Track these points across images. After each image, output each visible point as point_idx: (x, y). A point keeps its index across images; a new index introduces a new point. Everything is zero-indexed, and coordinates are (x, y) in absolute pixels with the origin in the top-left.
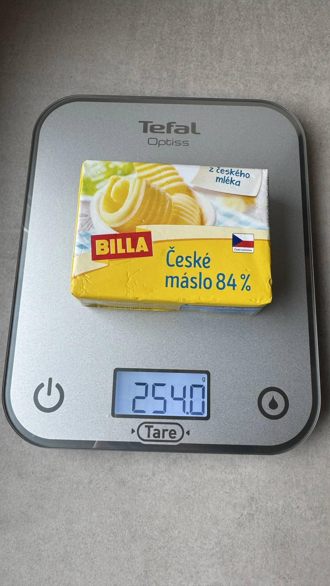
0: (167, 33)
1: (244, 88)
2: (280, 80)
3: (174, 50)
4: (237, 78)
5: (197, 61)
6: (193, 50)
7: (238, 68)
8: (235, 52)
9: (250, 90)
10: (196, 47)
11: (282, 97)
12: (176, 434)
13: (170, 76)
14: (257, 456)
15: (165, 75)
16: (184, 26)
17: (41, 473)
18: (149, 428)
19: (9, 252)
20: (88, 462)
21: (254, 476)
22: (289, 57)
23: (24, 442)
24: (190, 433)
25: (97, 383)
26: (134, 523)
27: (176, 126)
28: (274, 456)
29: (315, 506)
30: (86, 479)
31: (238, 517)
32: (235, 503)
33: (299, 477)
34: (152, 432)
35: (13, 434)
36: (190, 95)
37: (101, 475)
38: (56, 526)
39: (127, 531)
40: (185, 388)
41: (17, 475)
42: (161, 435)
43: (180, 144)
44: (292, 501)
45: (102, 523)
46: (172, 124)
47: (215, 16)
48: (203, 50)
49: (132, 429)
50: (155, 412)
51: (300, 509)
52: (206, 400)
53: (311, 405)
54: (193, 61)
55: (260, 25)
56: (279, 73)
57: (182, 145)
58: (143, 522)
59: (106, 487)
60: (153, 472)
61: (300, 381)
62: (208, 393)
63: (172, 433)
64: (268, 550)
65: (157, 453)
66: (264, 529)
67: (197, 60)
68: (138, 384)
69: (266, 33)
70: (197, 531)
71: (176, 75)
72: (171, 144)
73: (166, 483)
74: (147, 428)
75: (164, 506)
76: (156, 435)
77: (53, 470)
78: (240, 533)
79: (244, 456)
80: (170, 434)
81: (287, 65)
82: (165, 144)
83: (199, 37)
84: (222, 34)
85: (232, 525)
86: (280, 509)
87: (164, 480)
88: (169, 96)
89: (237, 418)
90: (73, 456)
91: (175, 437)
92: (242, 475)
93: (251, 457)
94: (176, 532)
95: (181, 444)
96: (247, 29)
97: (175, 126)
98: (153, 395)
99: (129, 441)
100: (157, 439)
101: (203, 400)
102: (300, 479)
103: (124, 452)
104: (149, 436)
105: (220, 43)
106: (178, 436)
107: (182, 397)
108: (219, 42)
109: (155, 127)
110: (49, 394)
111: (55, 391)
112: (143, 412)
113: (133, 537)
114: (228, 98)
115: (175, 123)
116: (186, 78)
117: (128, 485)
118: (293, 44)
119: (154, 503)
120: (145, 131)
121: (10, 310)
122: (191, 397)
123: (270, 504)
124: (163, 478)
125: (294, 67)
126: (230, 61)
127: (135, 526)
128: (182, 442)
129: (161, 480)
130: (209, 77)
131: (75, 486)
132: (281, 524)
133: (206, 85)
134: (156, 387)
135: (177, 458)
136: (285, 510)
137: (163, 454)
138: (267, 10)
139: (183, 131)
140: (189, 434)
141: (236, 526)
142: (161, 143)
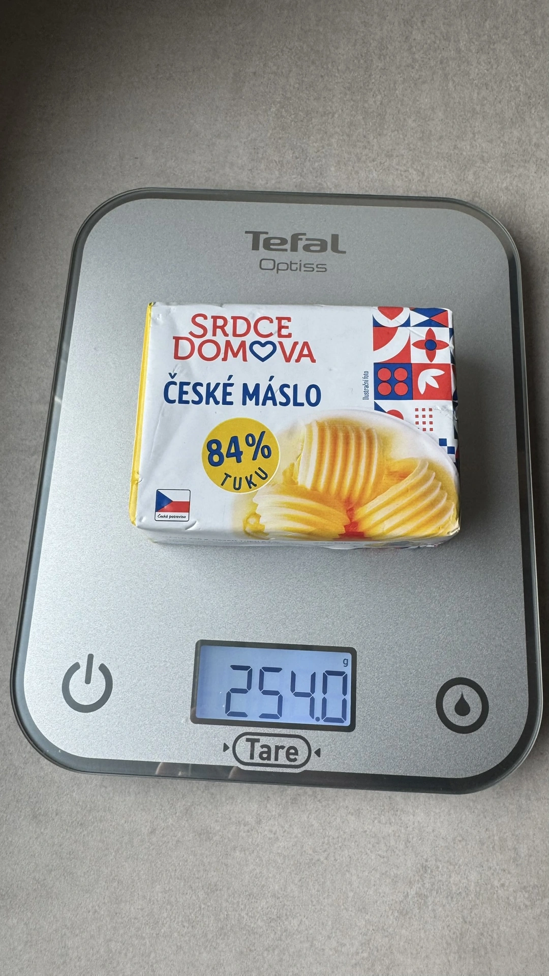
0: (294, 88)
1: (419, 178)
2: (478, 165)
3: (305, 116)
4: (407, 162)
5: (341, 134)
6: (336, 116)
7: (408, 145)
8: (405, 119)
9: (429, 182)
10: (340, 111)
11: (481, 193)
12: (297, 754)
13: (297, 158)
14: (434, 795)
15: (289, 156)
16: (322, 76)
17: (71, 816)
18: (253, 742)
19: (27, 442)
20: (149, 798)
21: (430, 829)
22: (493, 127)
23: (45, 762)
24: (322, 753)
25: (169, 664)
26: (224, 905)
27: (307, 239)
28: (462, 795)
29: (532, 883)
30: (146, 826)
31: (401, 900)
32: (396, 876)
33: (505, 833)
34: (258, 749)
35: (26, 747)
36: (331, 189)
37: (170, 821)
38: (93, 907)
39: (212, 918)
40: (313, 676)
41: (31, 816)
42: (273, 756)
43: (312, 269)
44: (493, 874)
45: (169, 903)
46: (300, 237)
47: (372, 61)
48: (352, 115)
49: (225, 744)
50: (263, 716)
51: (505, 888)
52: (348, 697)
53: (526, 710)
54: (337, 133)
55: (446, 76)
56: (476, 154)
57: (315, 271)
58: (238, 902)
59: (178, 841)
60: (257, 818)
61: (509, 669)
62: (351, 686)
63: (292, 752)
64: (451, 958)
65: (266, 786)
66: (444, 921)
67: (342, 132)
68: (235, 667)
69: (455, 89)
70: (330, 923)
71: (307, 156)
72: (297, 268)
73: (279, 837)
74: (250, 743)
75: (274, 876)
76: (265, 756)
77: (90, 811)
78: (404, 927)
79: (412, 795)
80: (288, 754)
81: (491, 141)
82: (287, 269)
83: (346, 94)
84: (384, 89)
85: (390, 913)
86: (472, 888)
87: (276, 831)
88: (296, 191)
89: (401, 730)
90: (124, 787)
91: (295, 760)
92: (407, 827)
93: (423, 797)
94: (295, 922)
95: (305, 771)
96: (424, 82)
97: (304, 239)
98: (261, 687)
99: (218, 764)
100: (266, 762)
101: (344, 697)
102: (507, 836)
103: (210, 783)
104: (252, 757)
105: (381, 104)
106: (301, 759)
107: (309, 691)
108: (379, 103)
109: (272, 241)
110: (88, 681)
111: (98, 677)
112: (244, 715)
113: (222, 928)
114: (392, 194)
115: (305, 234)
116: (324, 161)
117: (215, 839)
118: (500, 106)
119: (258, 871)
120: (255, 247)
121: (27, 539)
122: (325, 691)
123: (455, 878)
124: (274, 830)
125: (502, 145)
126: (396, 132)
127: (226, 910)
128: (308, 767)
129: (271, 831)
130: (362, 159)
131: (126, 838)
132: (473, 914)
133: (357, 173)
134: (266, 674)
135: (299, 795)
136: (480, 888)
137: (276, 787)
138: (458, 51)
139: (318, 248)
140: (319, 755)
141: (396, 914)
142: (281, 267)
